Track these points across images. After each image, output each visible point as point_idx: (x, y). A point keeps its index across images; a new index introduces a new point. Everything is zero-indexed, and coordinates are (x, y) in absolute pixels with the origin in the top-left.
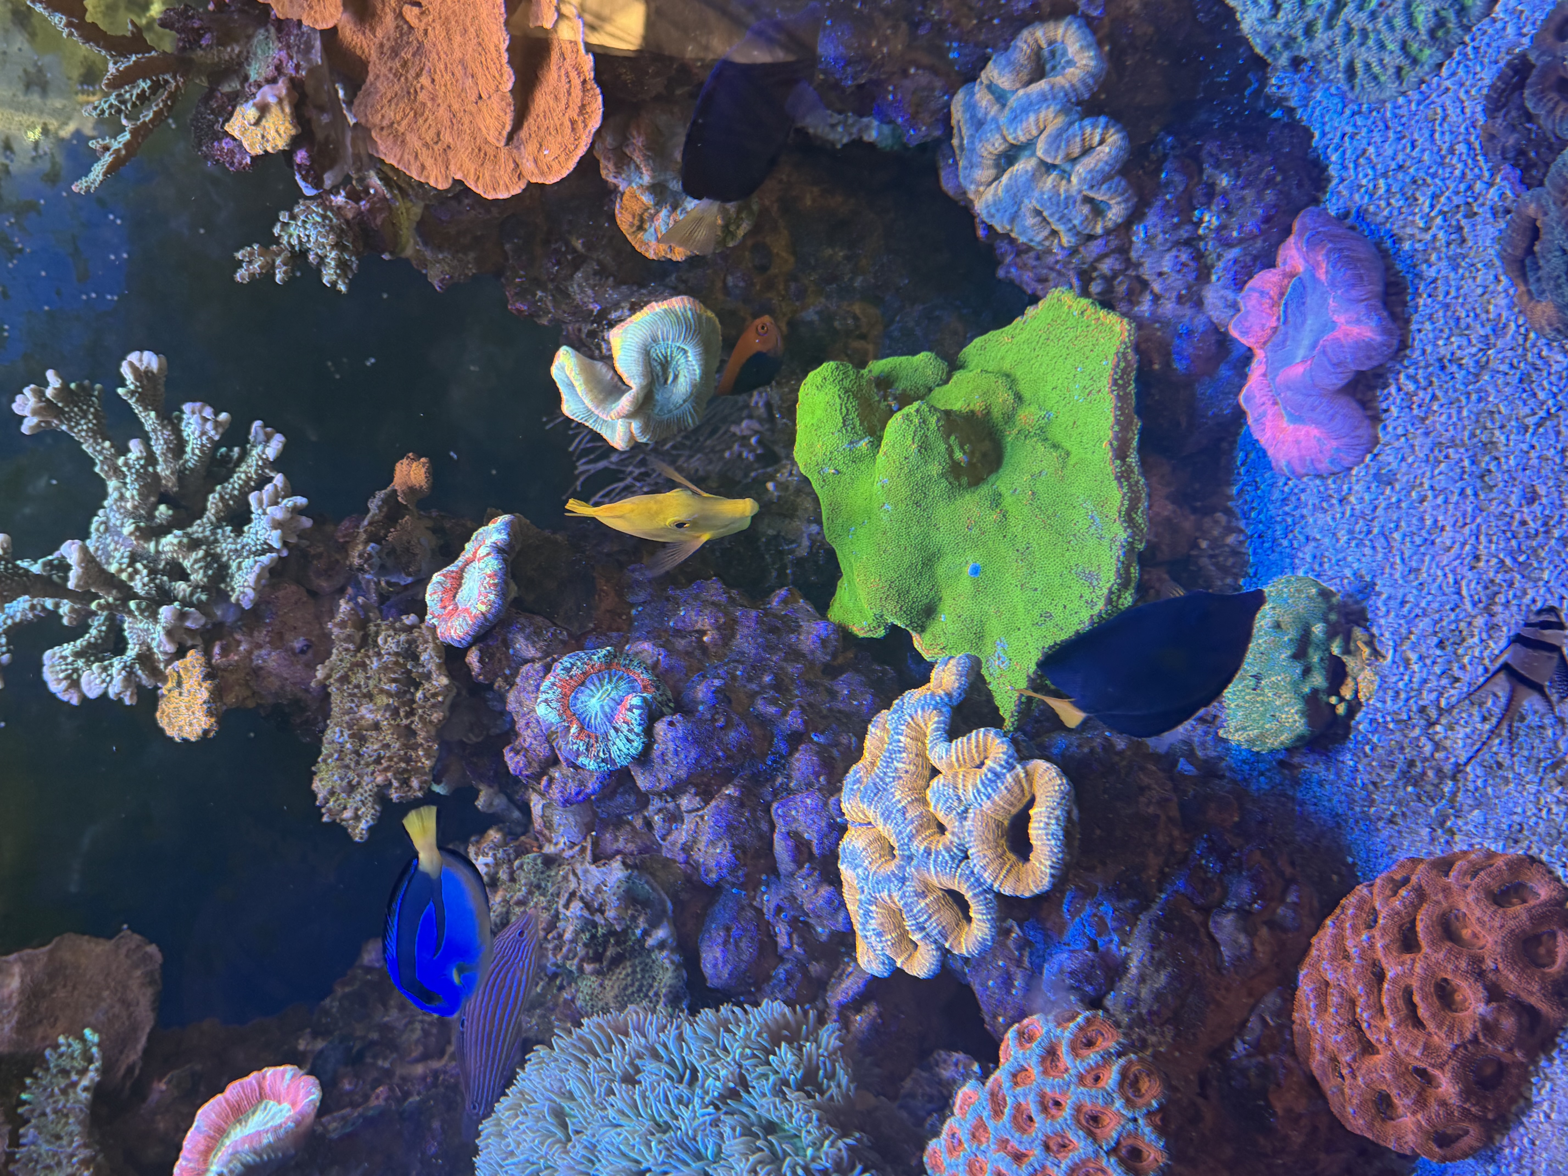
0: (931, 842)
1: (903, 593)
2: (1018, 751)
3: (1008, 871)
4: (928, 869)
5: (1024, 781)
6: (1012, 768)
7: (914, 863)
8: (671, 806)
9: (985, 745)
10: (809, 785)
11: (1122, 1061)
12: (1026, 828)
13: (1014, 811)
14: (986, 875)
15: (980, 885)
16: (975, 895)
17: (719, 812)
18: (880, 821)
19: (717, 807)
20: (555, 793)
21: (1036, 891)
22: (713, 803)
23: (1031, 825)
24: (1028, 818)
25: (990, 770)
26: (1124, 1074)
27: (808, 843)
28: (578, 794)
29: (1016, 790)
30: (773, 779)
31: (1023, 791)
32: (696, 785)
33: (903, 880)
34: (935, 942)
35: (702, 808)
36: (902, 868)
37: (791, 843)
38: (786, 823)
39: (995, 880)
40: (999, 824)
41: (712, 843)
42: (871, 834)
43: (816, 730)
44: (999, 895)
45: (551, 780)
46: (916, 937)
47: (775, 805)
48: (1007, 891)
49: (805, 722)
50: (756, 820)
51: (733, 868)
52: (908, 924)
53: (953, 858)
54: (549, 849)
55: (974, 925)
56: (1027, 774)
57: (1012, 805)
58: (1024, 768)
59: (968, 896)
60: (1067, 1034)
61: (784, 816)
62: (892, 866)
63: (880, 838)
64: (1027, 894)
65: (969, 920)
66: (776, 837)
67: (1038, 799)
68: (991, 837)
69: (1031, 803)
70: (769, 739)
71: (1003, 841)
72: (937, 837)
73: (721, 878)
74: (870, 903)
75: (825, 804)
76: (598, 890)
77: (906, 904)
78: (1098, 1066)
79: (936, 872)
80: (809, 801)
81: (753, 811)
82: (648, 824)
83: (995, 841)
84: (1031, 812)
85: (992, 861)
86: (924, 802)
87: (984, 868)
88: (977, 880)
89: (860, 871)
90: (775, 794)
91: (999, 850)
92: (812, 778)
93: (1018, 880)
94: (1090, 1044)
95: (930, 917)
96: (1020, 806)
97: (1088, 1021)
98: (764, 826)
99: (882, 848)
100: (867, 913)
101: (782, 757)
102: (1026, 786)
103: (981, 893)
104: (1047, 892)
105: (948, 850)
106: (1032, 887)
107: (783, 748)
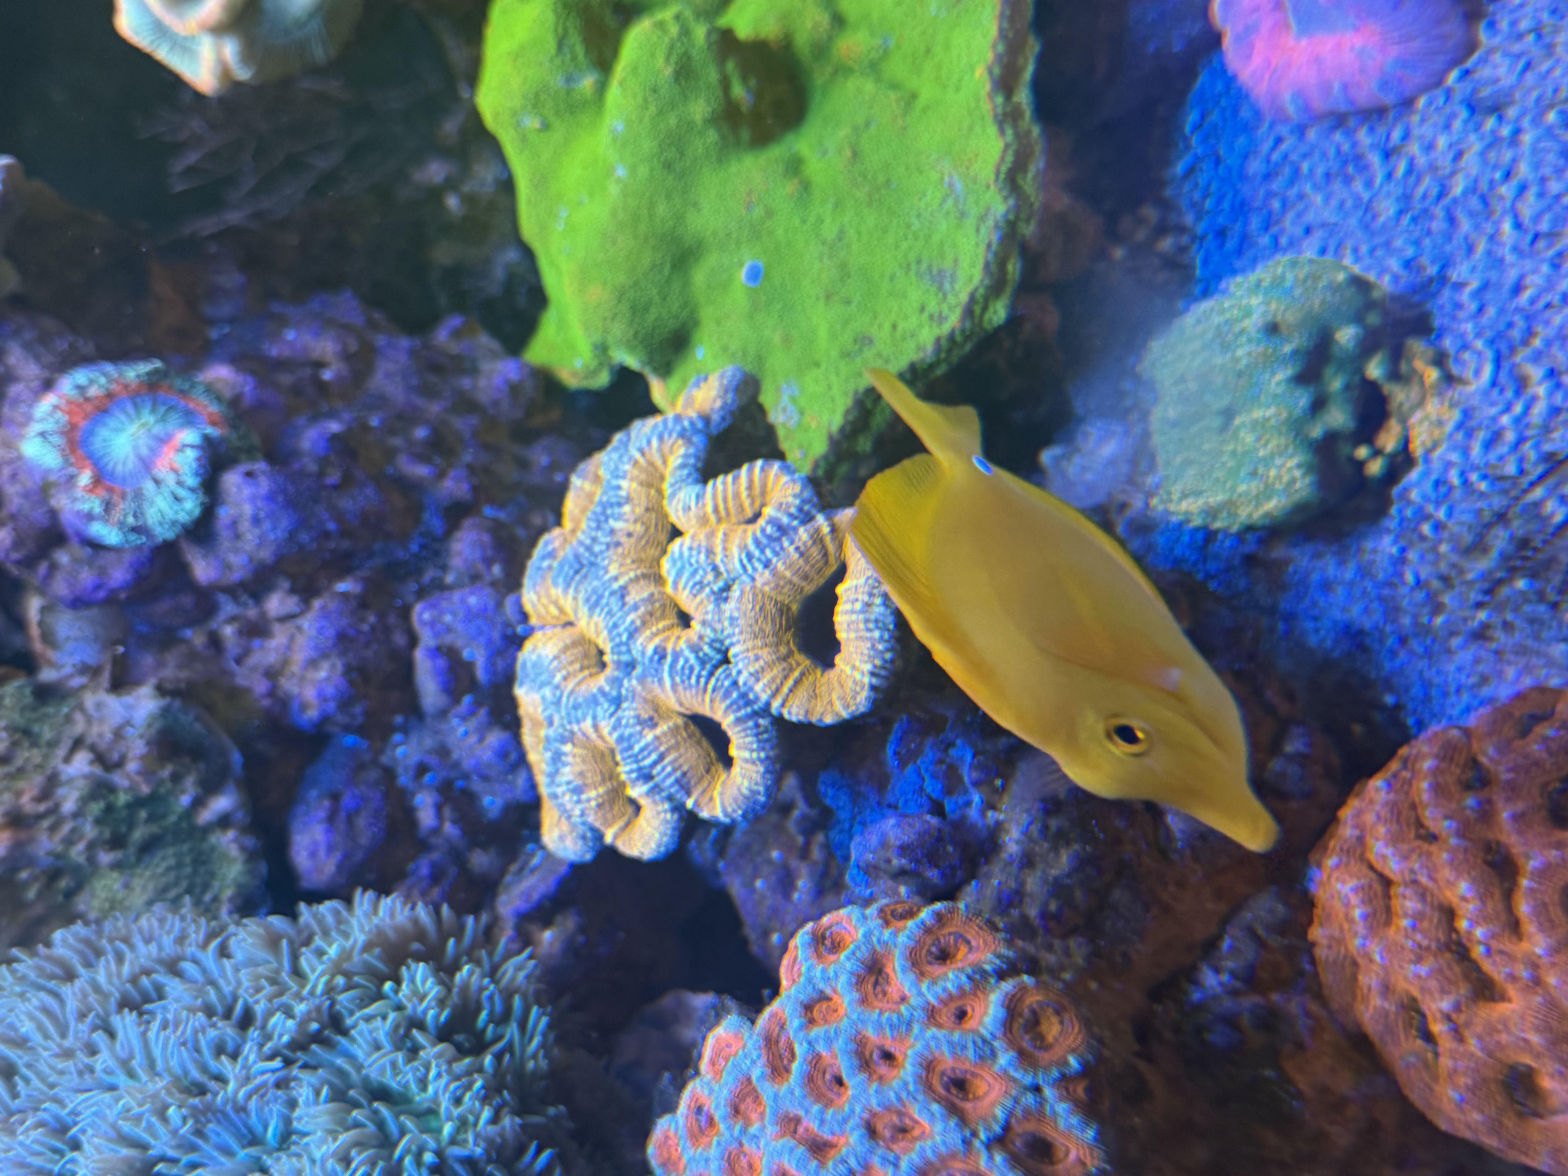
0: (667, 639)
1: (638, 310)
2: (819, 494)
3: (797, 683)
4: (661, 681)
5: (828, 539)
6: (807, 519)
7: (639, 670)
8: (252, 613)
9: (764, 486)
10: (475, 578)
11: (1007, 986)
12: (831, 613)
13: (809, 588)
14: (758, 687)
15: (748, 703)
16: (738, 721)
17: (325, 614)
18: (584, 611)
19: (323, 608)
20: (60, 587)
21: (845, 714)
22: (317, 603)
23: (839, 608)
24: (833, 600)
25: (772, 521)
26: (1012, 1007)
27: (469, 666)
28: (98, 587)
29: (815, 552)
30: (419, 571)
31: (826, 555)
32: (292, 577)
33: (617, 702)
34: (670, 798)
35: (302, 613)
36: (616, 682)
37: (442, 662)
38: (436, 635)
39: (774, 695)
40: (783, 610)
41: (312, 663)
42: (567, 636)
43: (491, 501)
44: (779, 721)
45: (54, 567)
46: (636, 791)
47: (418, 608)
48: (794, 713)
49: (475, 489)
50: (387, 630)
51: (345, 702)
52: (624, 771)
53: (703, 662)
54: (47, 675)
55: (736, 770)
56: (834, 530)
57: (806, 577)
58: (829, 518)
59: (727, 722)
60: (902, 938)
61: (432, 624)
62: (601, 681)
63: (582, 641)
64: (829, 720)
65: (728, 762)
66: (419, 655)
67: (851, 568)
68: (768, 628)
69: (841, 573)
70: (415, 510)
71: (789, 635)
72: (677, 631)
73: (325, 719)
74: (563, 740)
75: (499, 604)
76: (118, 734)
77: (621, 739)
78: (962, 994)
79: (674, 685)
80: (473, 600)
81: (381, 616)
82: (215, 642)
83: (775, 634)
84: (840, 589)
85: (769, 665)
86: (659, 580)
87: (756, 676)
88: (743, 696)
89: (547, 692)
90: (421, 593)
91: (783, 650)
92: (480, 567)
93: (814, 696)
94: (944, 956)
95: (661, 758)
96: (820, 581)
97: (939, 917)
98: (399, 639)
99: (586, 655)
100: (557, 758)
101: (435, 539)
102: (831, 548)
103: (749, 717)
104: (863, 715)
105: (695, 649)
106: (838, 706)
107: (436, 525)
